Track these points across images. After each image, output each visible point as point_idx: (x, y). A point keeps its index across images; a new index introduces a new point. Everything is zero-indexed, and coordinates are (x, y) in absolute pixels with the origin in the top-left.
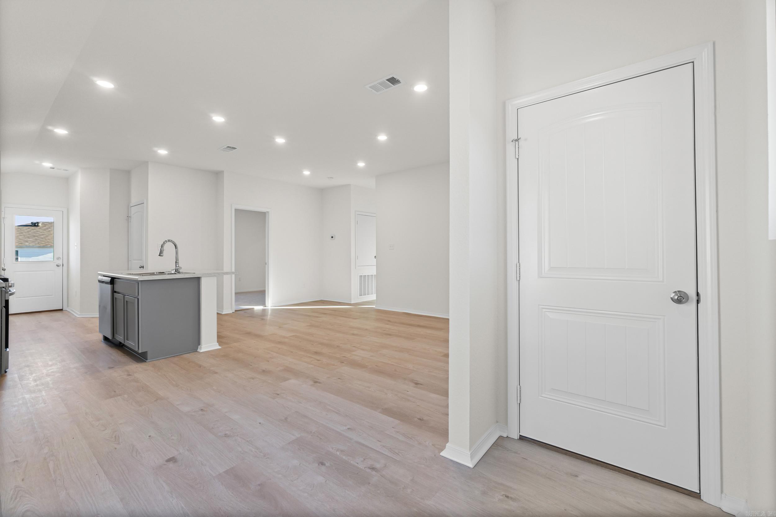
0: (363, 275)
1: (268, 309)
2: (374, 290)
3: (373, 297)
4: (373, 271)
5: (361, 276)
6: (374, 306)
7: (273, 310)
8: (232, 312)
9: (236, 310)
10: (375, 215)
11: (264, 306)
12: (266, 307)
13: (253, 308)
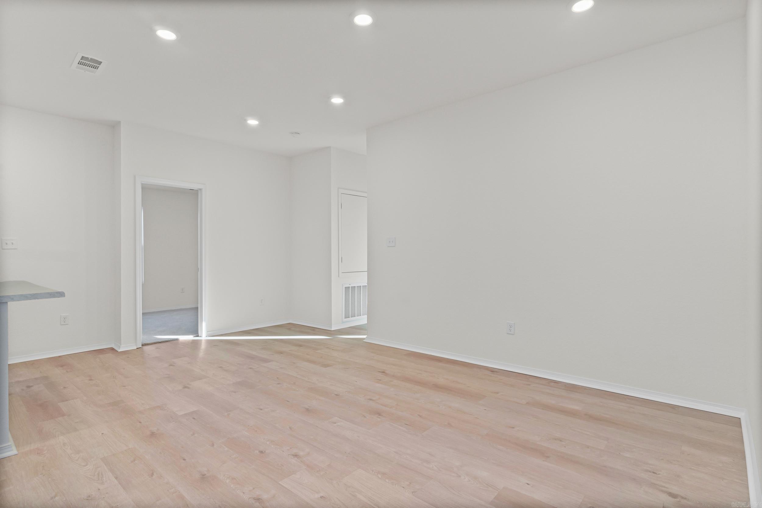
0: (350, 286)
1: (201, 340)
2: (364, 308)
3: (363, 320)
4: (362, 280)
5: (347, 288)
6: (365, 337)
7: (209, 342)
8: (136, 348)
9: (145, 342)
10: (365, 195)
11: (195, 335)
12: (198, 336)
13: (177, 340)
